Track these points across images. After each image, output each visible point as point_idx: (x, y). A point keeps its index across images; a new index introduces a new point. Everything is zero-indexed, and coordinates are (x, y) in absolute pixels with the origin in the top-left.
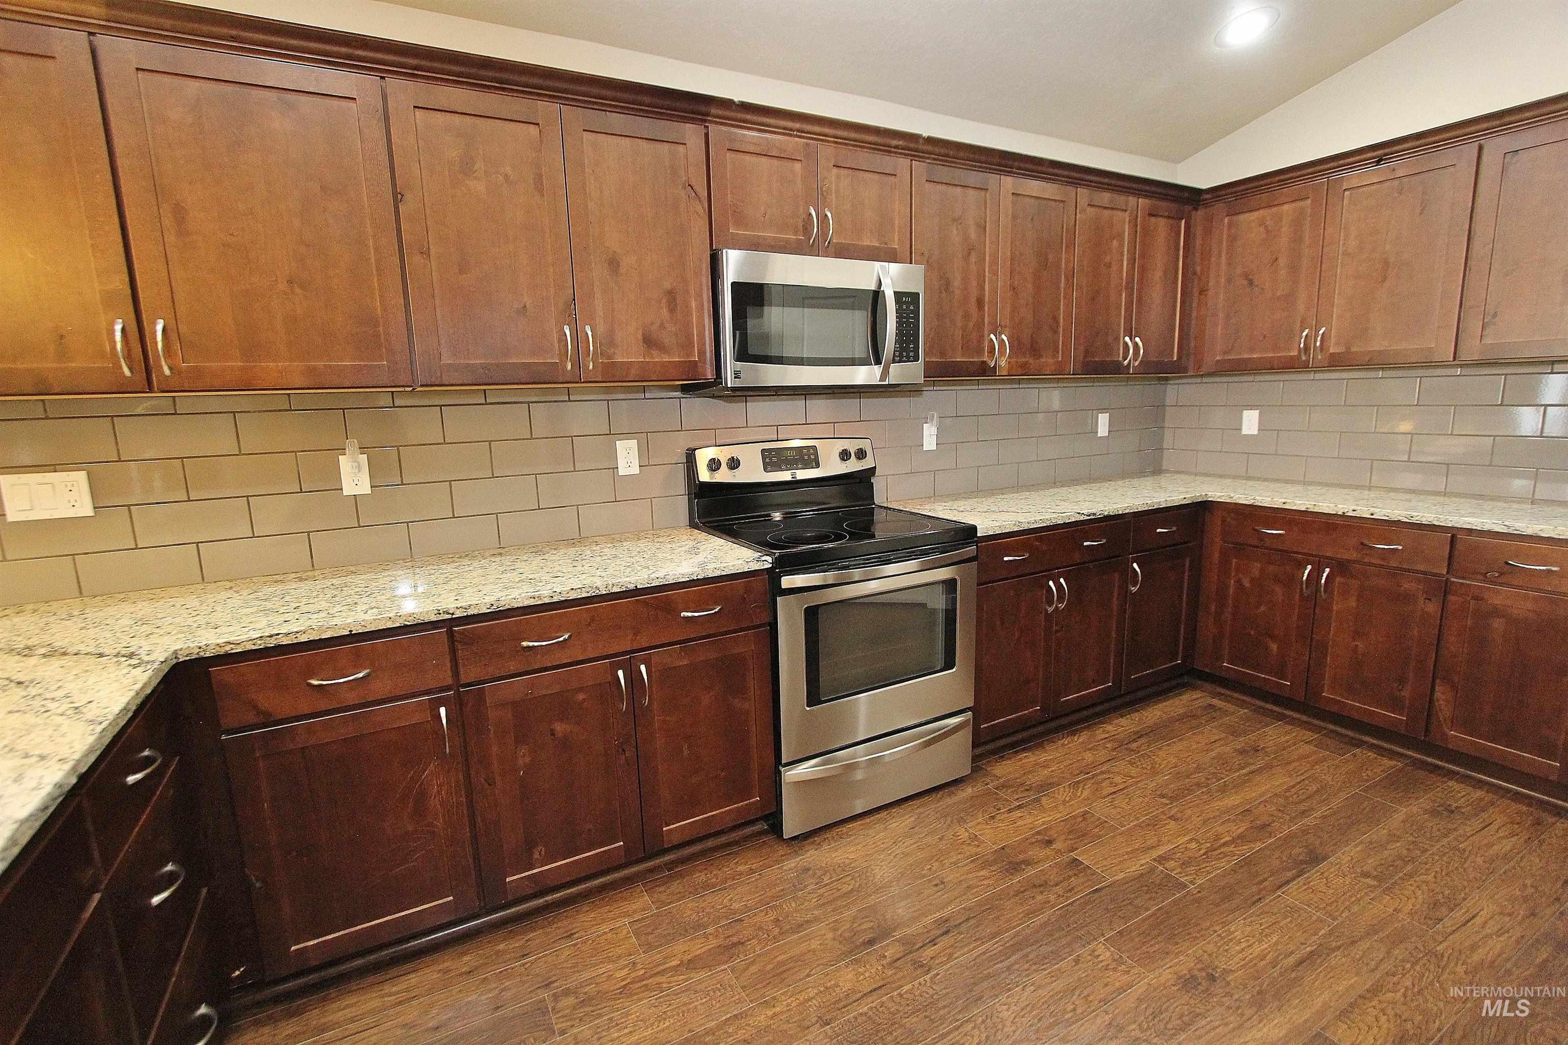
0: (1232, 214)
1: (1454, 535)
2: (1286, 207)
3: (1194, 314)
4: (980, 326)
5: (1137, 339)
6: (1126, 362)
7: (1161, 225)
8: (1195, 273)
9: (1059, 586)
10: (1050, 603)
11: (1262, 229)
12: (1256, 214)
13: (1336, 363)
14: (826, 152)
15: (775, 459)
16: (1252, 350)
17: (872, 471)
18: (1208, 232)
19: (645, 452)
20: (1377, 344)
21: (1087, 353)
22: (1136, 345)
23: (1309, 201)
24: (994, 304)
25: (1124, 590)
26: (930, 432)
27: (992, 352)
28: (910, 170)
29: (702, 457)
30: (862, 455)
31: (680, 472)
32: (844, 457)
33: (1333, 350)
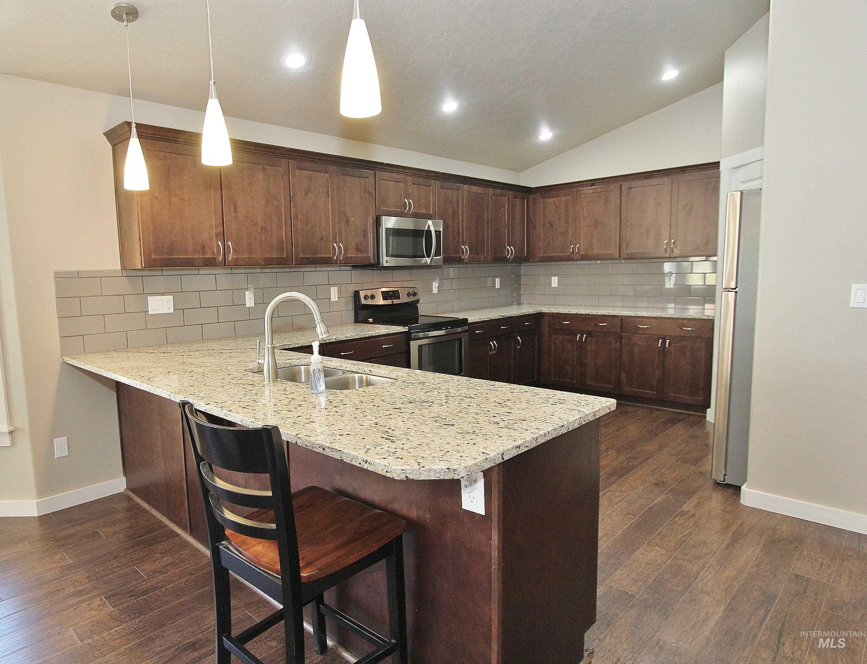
0: (544, 198)
1: (622, 319)
2: (563, 198)
3: (531, 237)
4: (458, 243)
5: (512, 247)
6: (508, 257)
7: (518, 202)
8: (531, 220)
9: (494, 344)
10: (491, 351)
11: (554, 205)
12: (552, 199)
13: (583, 258)
14: (410, 179)
15: (386, 295)
16: (554, 252)
17: (418, 301)
18: (534, 205)
19: (340, 292)
20: (596, 252)
21: (495, 254)
22: (511, 249)
23: (570, 197)
24: (463, 234)
25: (515, 347)
26: (435, 285)
27: (463, 253)
28: (435, 184)
29: (362, 294)
30: (415, 294)
31: (351, 300)
32: (409, 295)
33: (582, 253)
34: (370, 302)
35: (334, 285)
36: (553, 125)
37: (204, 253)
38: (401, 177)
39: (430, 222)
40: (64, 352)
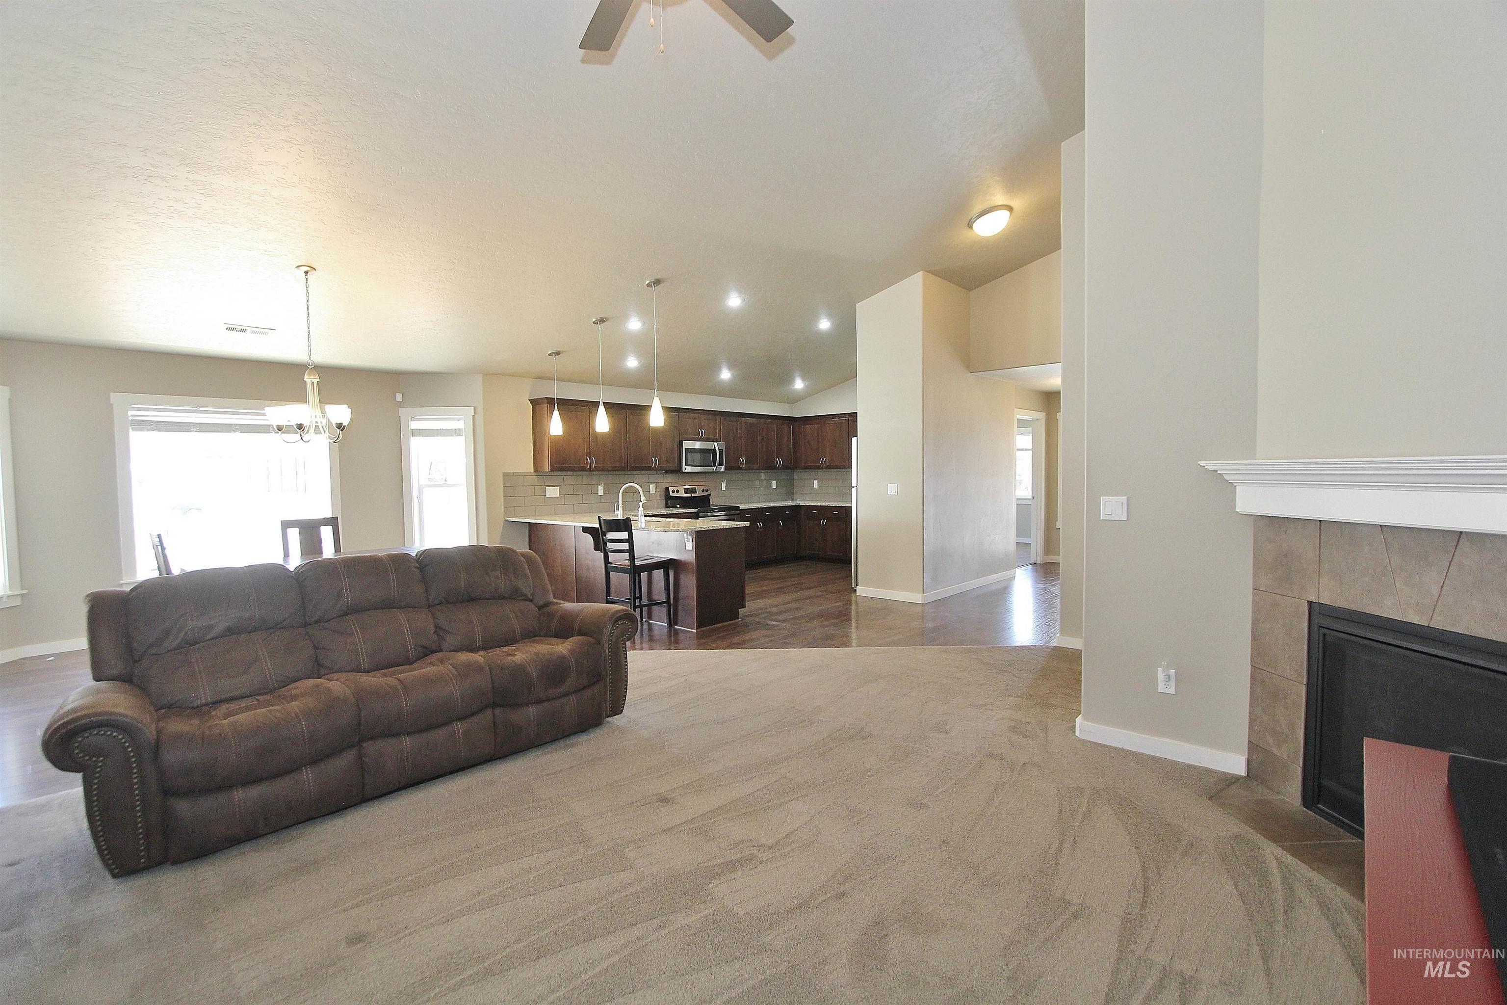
0: (804, 425)
2: (815, 425)
3: (797, 452)
4: (737, 457)
6: (779, 466)
7: (785, 427)
8: (796, 440)
9: (760, 524)
11: (811, 430)
12: (809, 426)
13: (829, 467)
14: (702, 416)
15: (687, 491)
16: (810, 463)
17: (710, 495)
18: (799, 429)
19: (657, 487)
20: (836, 463)
21: (767, 464)
22: (781, 461)
23: (820, 425)
24: (739, 451)
25: (777, 528)
26: (724, 485)
27: (741, 464)
28: (720, 418)
29: (671, 489)
30: (707, 491)
31: (663, 493)
32: (703, 491)
33: (827, 464)
34: (675, 495)
35: (653, 483)
36: (804, 378)
37: (579, 464)
38: (696, 415)
39: (716, 444)
40: (505, 516)
